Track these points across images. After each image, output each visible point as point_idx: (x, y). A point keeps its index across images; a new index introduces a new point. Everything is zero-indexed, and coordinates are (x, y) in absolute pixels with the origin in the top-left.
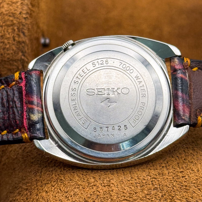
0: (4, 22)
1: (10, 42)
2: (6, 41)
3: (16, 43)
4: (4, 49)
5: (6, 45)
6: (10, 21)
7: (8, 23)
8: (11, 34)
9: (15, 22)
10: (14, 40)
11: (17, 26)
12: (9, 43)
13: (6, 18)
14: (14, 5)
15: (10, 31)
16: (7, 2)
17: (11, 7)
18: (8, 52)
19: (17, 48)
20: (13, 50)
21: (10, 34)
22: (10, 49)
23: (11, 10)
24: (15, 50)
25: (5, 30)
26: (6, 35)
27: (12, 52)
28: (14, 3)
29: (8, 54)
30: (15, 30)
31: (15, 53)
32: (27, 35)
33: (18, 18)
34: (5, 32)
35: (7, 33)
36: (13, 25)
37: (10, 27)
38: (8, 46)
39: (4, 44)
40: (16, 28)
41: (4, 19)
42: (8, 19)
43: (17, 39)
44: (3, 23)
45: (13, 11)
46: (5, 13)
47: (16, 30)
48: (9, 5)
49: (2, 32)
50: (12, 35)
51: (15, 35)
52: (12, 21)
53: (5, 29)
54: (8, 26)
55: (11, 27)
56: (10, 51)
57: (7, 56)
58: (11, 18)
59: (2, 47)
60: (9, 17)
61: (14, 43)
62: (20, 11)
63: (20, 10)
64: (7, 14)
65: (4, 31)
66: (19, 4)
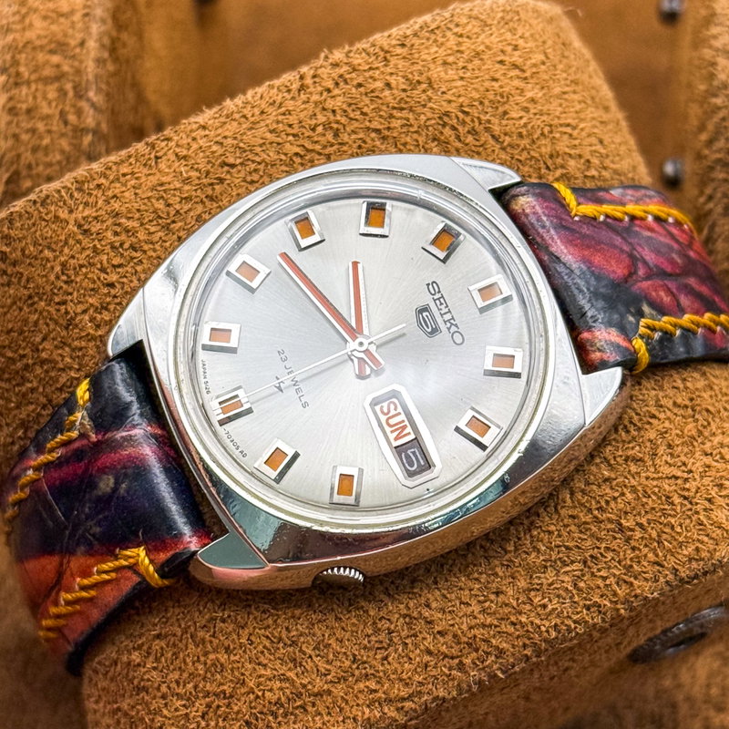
0: (35, 71)
1: (55, 128)
2: (41, 126)
3: (70, 134)
4: (35, 150)
5: (41, 138)
6: (52, 66)
7: (47, 72)
8: (56, 106)
9: (66, 68)
10: (66, 123)
11: (74, 81)
12: (49, 132)
13: (41, 57)
14: (62, 20)
15: (52, 95)
16: (43, 13)
17: (54, 28)
18: (48, 159)
19: (74, 145)
20: (62, 152)
21: (54, 104)
22: (53, 151)
23: (54, 34)
24: (69, 153)
25: (39, 95)
26: (41, 108)
27: (58, 157)
28: (62, 15)
29: (50, 165)
30: (66, 94)
31: (68, 159)
32: (104, 108)
33: (73, 57)
34: (39, 100)
35: (44, 104)
36: (60, 77)
37: (51, 83)
38: (46, 141)
39: (36, 137)
40: (69, 86)
41: (34, 63)
42: (47, 62)
43: (72, 118)
44: (30, 74)
45: (60, 37)
46: (38, 43)
47: (71, 94)
48: (49, 21)
49: (30, 99)
50: (60, 107)
51: (67, 108)
52: (58, 66)
53: (37, 90)
54: (46, 81)
55: (56, 85)
56: (54, 156)
57: (45, 170)
58: (55, 59)
59: (30, 146)
60: (48, 57)
61: (64, 131)
62: (79, 36)
63: (82, 35)
64: (42, 47)
65: (35, 98)
66: (77, 17)
